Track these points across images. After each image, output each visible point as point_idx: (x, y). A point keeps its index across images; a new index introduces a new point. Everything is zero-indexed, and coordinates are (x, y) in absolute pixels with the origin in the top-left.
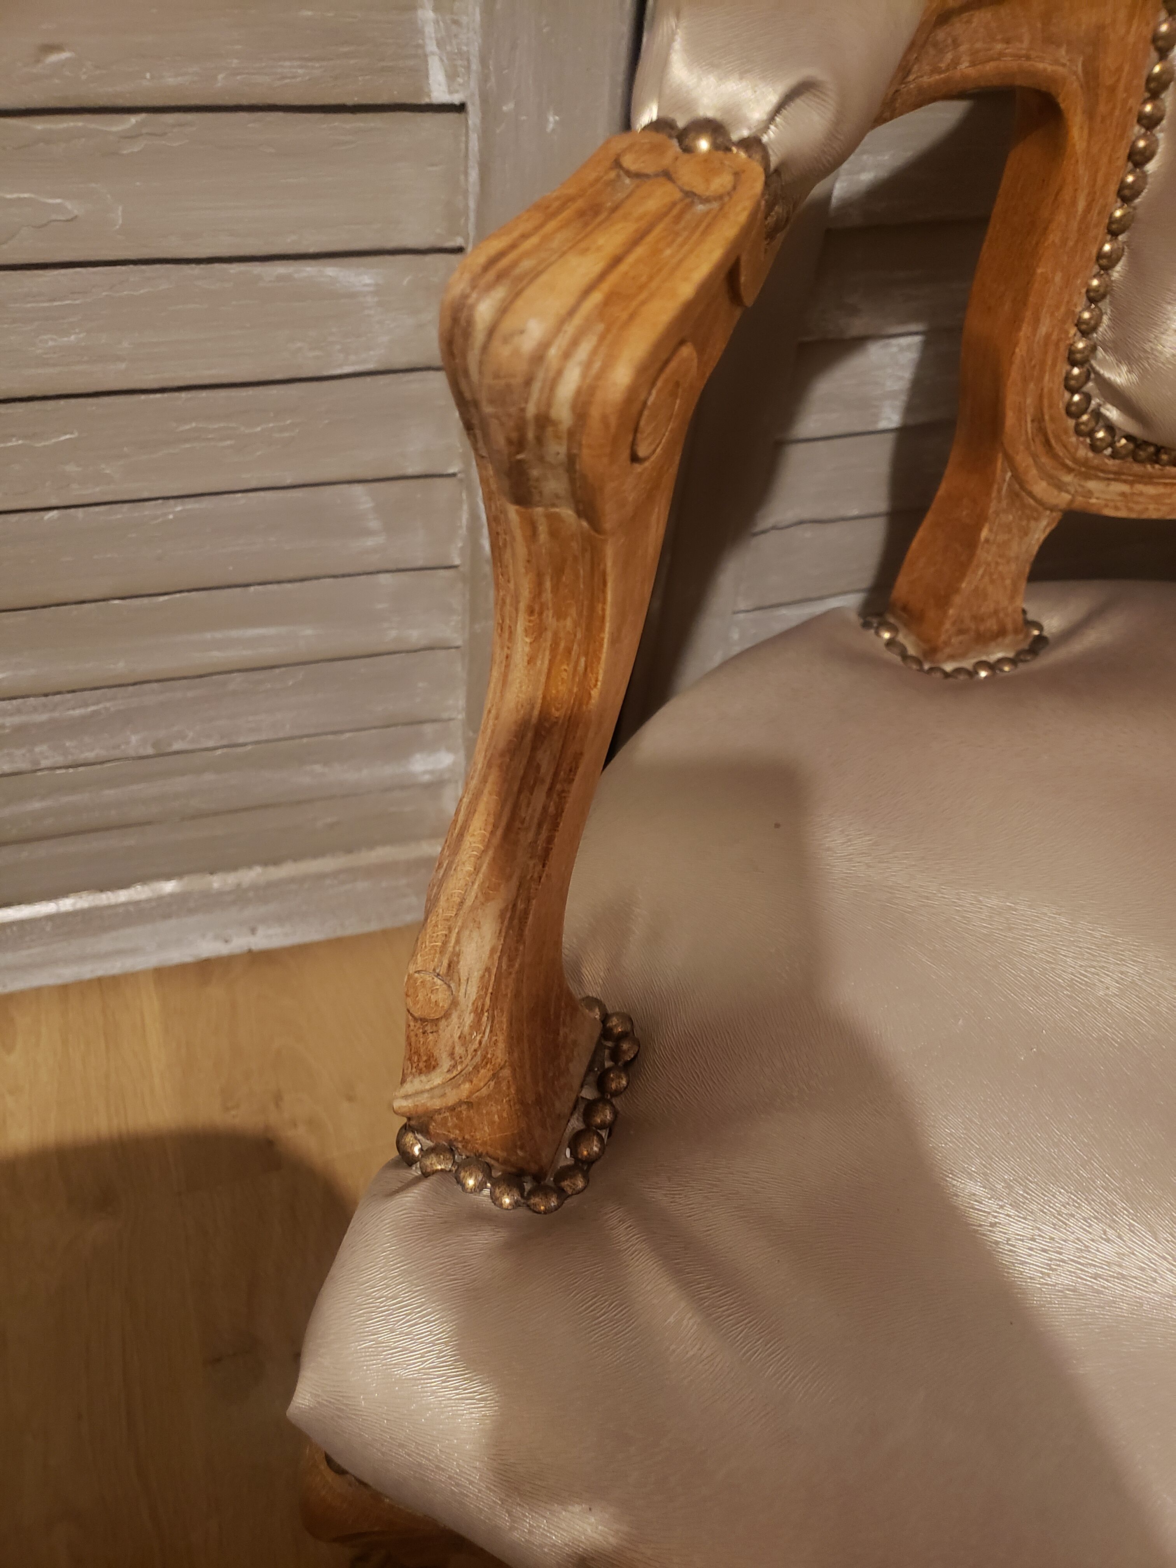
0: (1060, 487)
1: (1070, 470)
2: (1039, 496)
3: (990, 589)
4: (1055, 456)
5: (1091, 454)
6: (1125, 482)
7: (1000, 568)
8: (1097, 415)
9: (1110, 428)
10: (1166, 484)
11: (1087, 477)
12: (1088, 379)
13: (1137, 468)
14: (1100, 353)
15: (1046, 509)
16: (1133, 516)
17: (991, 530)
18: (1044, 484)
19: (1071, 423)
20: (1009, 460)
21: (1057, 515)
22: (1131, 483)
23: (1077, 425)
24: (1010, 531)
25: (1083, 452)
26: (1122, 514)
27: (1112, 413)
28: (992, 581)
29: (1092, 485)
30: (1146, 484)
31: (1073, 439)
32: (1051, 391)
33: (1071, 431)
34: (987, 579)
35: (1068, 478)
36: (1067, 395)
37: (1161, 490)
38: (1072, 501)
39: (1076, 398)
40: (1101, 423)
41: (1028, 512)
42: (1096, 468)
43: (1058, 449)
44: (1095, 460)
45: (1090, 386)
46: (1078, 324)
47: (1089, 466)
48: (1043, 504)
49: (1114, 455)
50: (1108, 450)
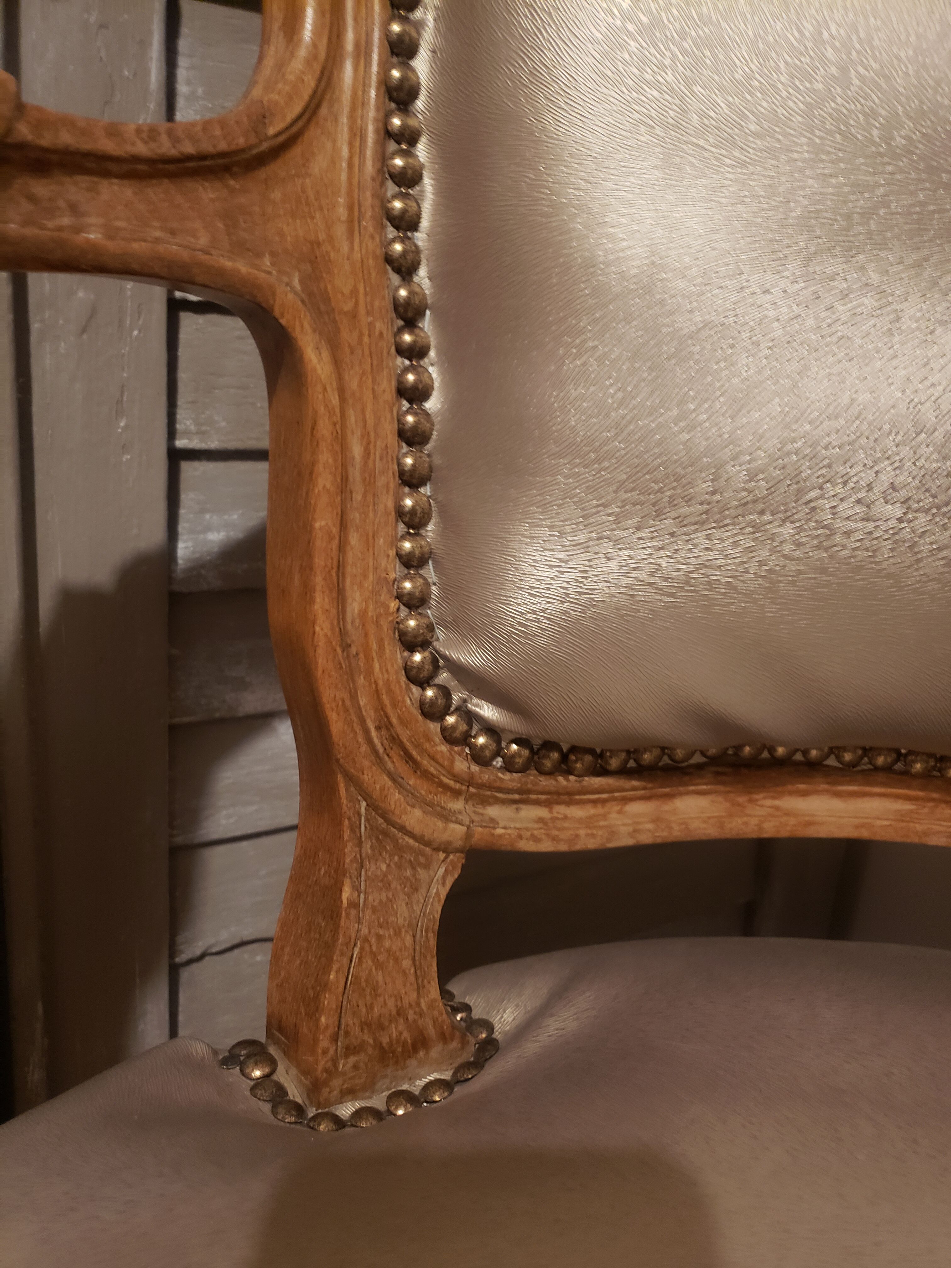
0: (446, 816)
1: (456, 794)
2: (417, 830)
3: (379, 977)
4: (426, 775)
5: (475, 768)
6: (537, 803)
7: (387, 943)
8: (470, 717)
9: (490, 729)
10: (594, 802)
11: (485, 802)
12: (436, 668)
13: (545, 782)
14: (440, 633)
15: (437, 850)
16: (563, 847)
17: (356, 888)
18: (418, 813)
19: (434, 727)
20: (351, 779)
21: (457, 859)
22: (548, 804)
23: (444, 730)
24: (387, 886)
25: (461, 765)
26: (546, 846)
27: (487, 711)
28: (379, 966)
29: (493, 811)
30: (569, 804)
31: (444, 748)
32: (388, 683)
33: (438, 738)
34: (368, 962)
35: (457, 805)
36: (415, 690)
37: (591, 811)
38: (469, 835)
39: (430, 693)
40: (475, 728)
41: (409, 856)
42: (490, 788)
43: (425, 762)
44: (486, 776)
45: (444, 677)
46: (399, 597)
47: (481, 786)
48: (428, 843)
49: (509, 766)
50: (499, 761)
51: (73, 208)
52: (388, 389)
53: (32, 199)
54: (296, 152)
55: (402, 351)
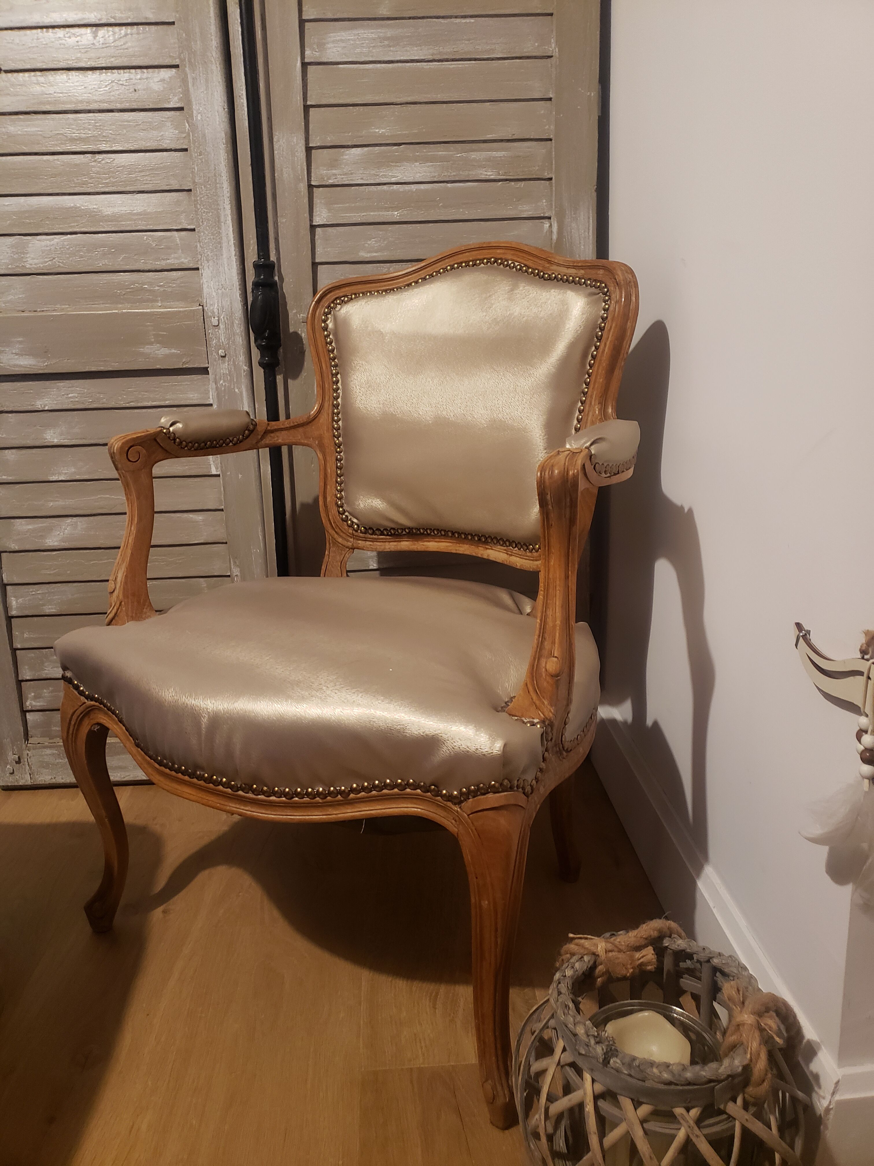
0: (348, 541)
1: (351, 537)
2: (341, 543)
3: (333, 569)
4: (344, 533)
5: (354, 532)
6: (369, 541)
8: (353, 522)
9: (357, 524)
10: (383, 542)
11: (357, 539)
12: (345, 512)
13: (370, 536)
14: (345, 505)
15: (347, 548)
18: (341, 539)
19: (345, 523)
20: (328, 532)
22: (373, 542)
23: (347, 524)
25: (351, 531)
27: (355, 520)
28: (333, 567)
29: (359, 542)
30: (377, 542)
31: (347, 528)
32: (334, 514)
33: (346, 526)
35: (352, 540)
36: (341, 516)
37: (382, 544)
38: (353, 545)
39: (344, 517)
40: (354, 524)
42: (357, 536)
43: (343, 530)
44: (356, 534)
45: (347, 514)
46: (337, 497)
47: (356, 536)
48: (344, 546)
49: (361, 532)
50: (359, 531)
51: (277, 436)
52: (334, 460)
54: (317, 419)
55: (337, 452)
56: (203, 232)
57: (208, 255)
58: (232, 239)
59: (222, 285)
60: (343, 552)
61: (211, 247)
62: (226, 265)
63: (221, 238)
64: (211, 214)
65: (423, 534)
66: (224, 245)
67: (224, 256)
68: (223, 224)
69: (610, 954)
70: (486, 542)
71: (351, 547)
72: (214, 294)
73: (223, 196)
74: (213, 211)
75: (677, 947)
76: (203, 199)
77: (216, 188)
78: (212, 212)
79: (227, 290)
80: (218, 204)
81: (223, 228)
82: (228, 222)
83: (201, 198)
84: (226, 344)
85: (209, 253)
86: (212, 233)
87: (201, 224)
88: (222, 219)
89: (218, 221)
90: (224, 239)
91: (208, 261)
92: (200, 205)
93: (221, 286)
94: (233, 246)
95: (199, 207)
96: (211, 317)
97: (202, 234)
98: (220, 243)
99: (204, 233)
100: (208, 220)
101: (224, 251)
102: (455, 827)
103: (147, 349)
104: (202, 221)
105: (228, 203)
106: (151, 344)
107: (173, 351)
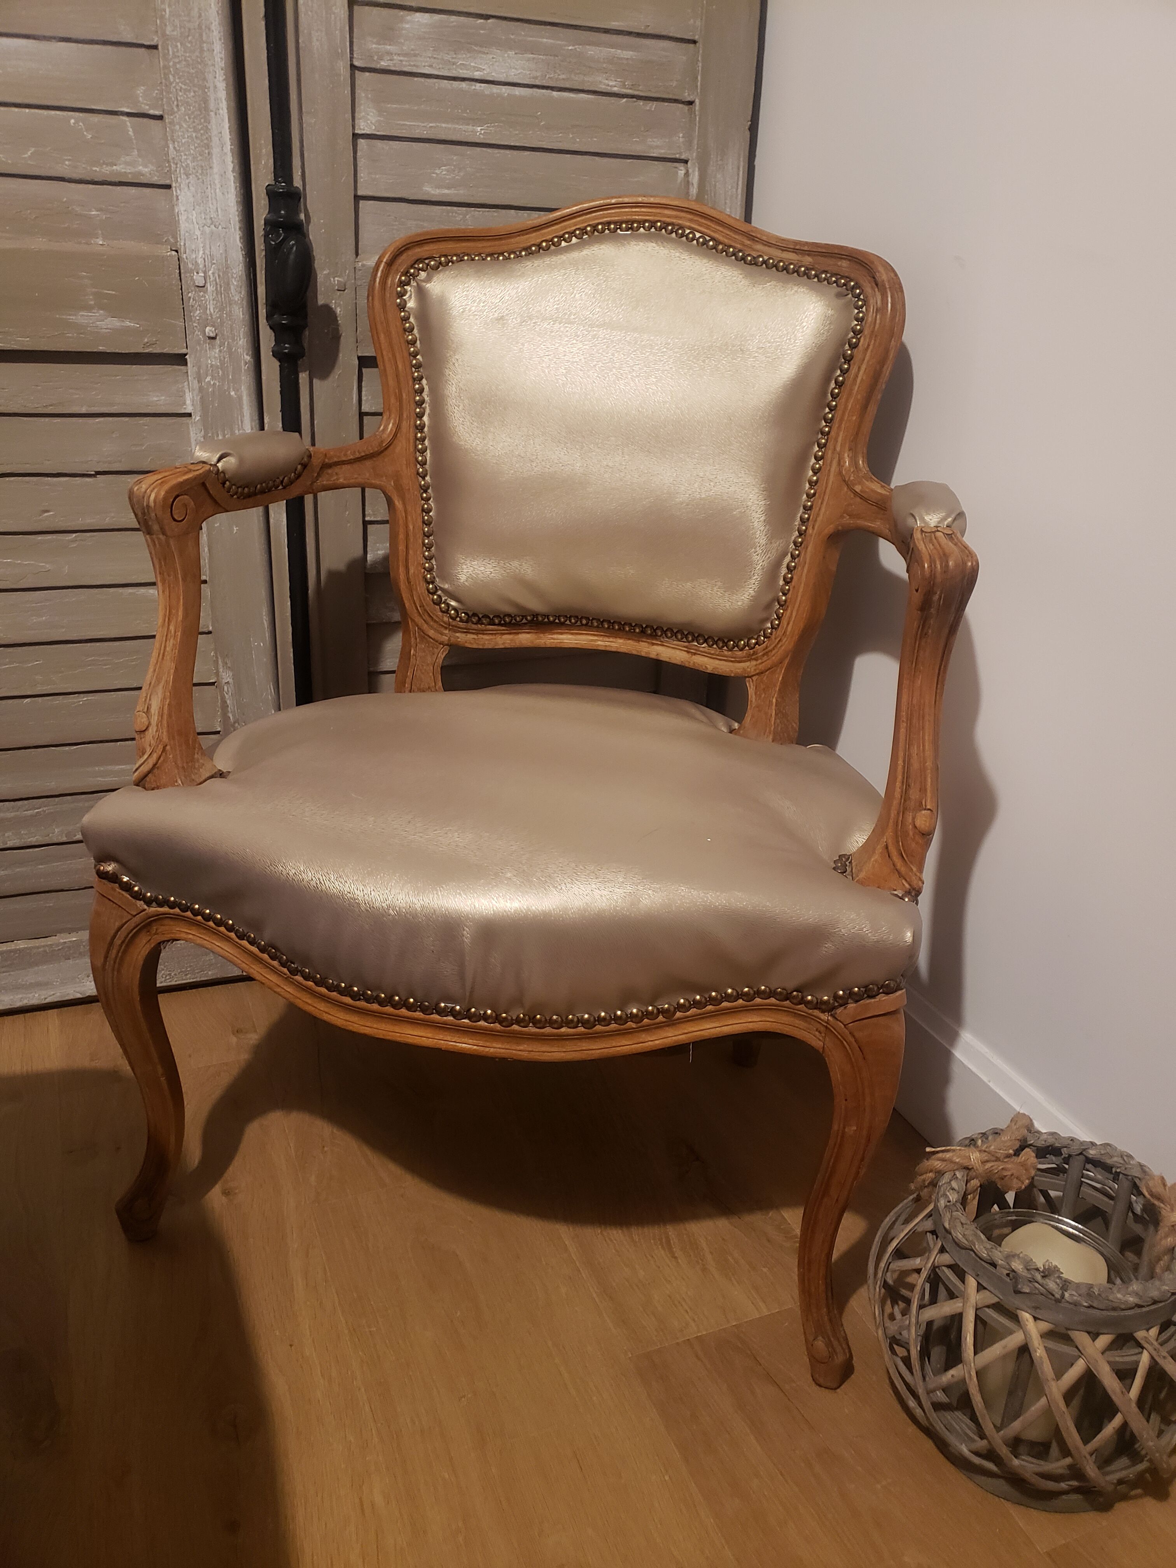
0: (442, 634)
1: (446, 628)
2: (435, 638)
3: (423, 676)
4: (435, 621)
5: (450, 620)
6: (473, 633)
8: (448, 605)
9: (455, 609)
10: (490, 634)
11: (455, 631)
12: (437, 590)
13: (474, 626)
14: (437, 579)
15: (440, 644)
16: (481, 647)
17: (415, 651)
18: (432, 631)
19: (438, 607)
20: (413, 620)
21: (447, 647)
22: (477, 634)
23: (440, 608)
24: (424, 652)
25: (446, 619)
26: (475, 646)
27: (453, 603)
28: (423, 673)
29: (457, 634)
30: (483, 634)
31: (440, 613)
32: (422, 593)
33: (438, 611)
34: (419, 671)
35: (447, 632)
36: (431, 596)
37: (491, 637)
38: (449, 640)
39: (435, 597)
40: (450, 609)
41: (431, 645)
42: (456, 627)
43: (435, 617)
44: (454, 623)
45: (439, 592)
46: (424, 568)
47: (452, 626)
48: (437, 641)
49: (461, 621)
50: (458, 619)
51: (336, 474)
52: (419, 510)
53: (328, 474)
54: (391, 447)
55: (423, 499)
56: (179, 124)
57: (187, 165)
58: (229, 143)
59: (211, 218)
60: (435, 650)
61: (192, 151)
62: (218, 186)
63: (209, 139)
64: (192, 94)
65: (553, 622)
66: (216, 151)
67: (215, 170)
68: (212, 114)
69: (988, 1165)
70: (654, 636)
71: (446, 642)
72: (198, 233)
73: (213, 65)
74: (197, 89)
75: (1043, 1143)
76: (178, 66)
77: (202, 50)
78: (194, 92)
79: (220, 227)
80: (205, 79)
81: (213, 121)
82: (221, 111)
83: (175, 64)
84: (218, 318)
85: (189, 162)
86: (194, 127)
87: (176, 109)
88: (212, 106)
89: (204, 108)
90: (215, 140)
91: (187, 175)
92: (174, 76)
93: (209, 221)
94: (229, 154)
95: (172, 80)
96: (192, 271)
97: (177, 127)
98: (208, 146)
99: (181, 126)
100: (187, 103)
101: (215, 161)
102: (820, 1040)
103: (82, 318)
104: (177, 105)
105: (221, 79)
106: (89, 308)
107: (128, 323)
